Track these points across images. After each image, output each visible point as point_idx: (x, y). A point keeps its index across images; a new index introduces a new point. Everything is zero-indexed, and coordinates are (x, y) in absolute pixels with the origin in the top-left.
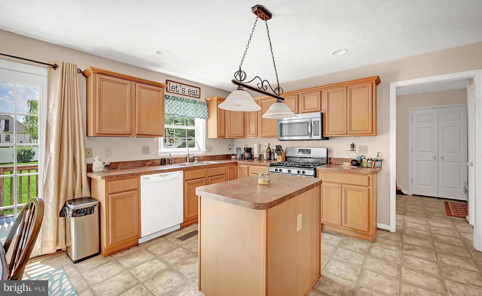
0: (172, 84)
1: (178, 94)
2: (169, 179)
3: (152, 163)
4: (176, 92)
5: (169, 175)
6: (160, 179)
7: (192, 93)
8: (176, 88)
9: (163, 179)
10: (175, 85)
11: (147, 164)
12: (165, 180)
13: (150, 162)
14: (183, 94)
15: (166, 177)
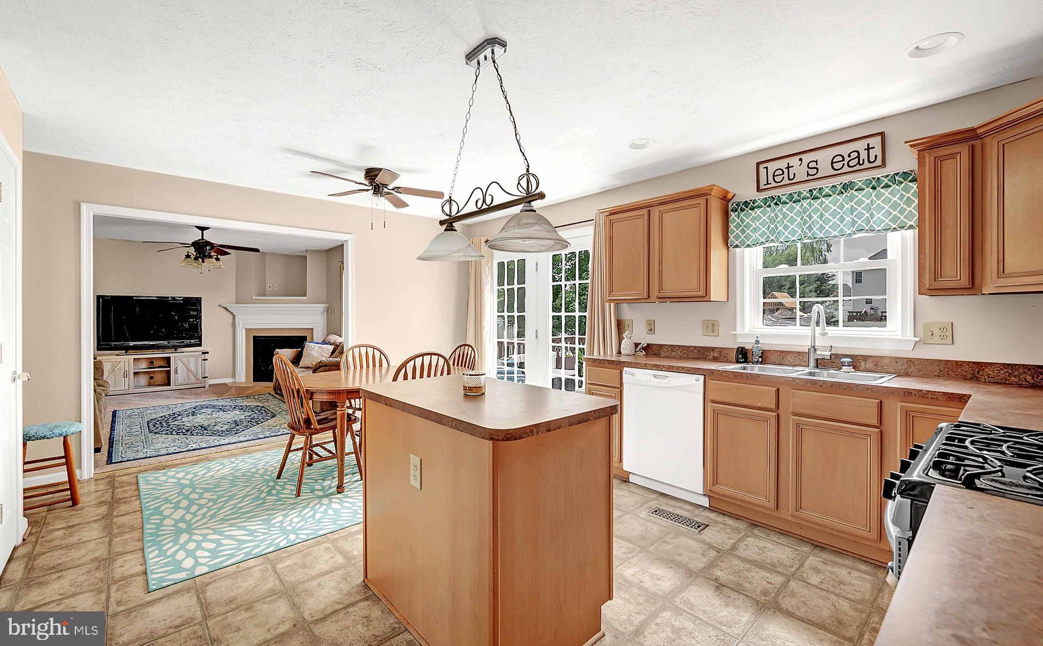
0: (772, 166)
1: (795, 183)
2: (667, 385)
3: (720, 354)
4: (786, 181)
5: (670, 377)
6: (652, 380)
7: (846, 162)
8: (786, 171)
9: (656, 381)
10: (783, 164)
11: (710, 355)
12: (659, 385)
13: (715, 352)
14: (810, 178)
15: (664, 381)
